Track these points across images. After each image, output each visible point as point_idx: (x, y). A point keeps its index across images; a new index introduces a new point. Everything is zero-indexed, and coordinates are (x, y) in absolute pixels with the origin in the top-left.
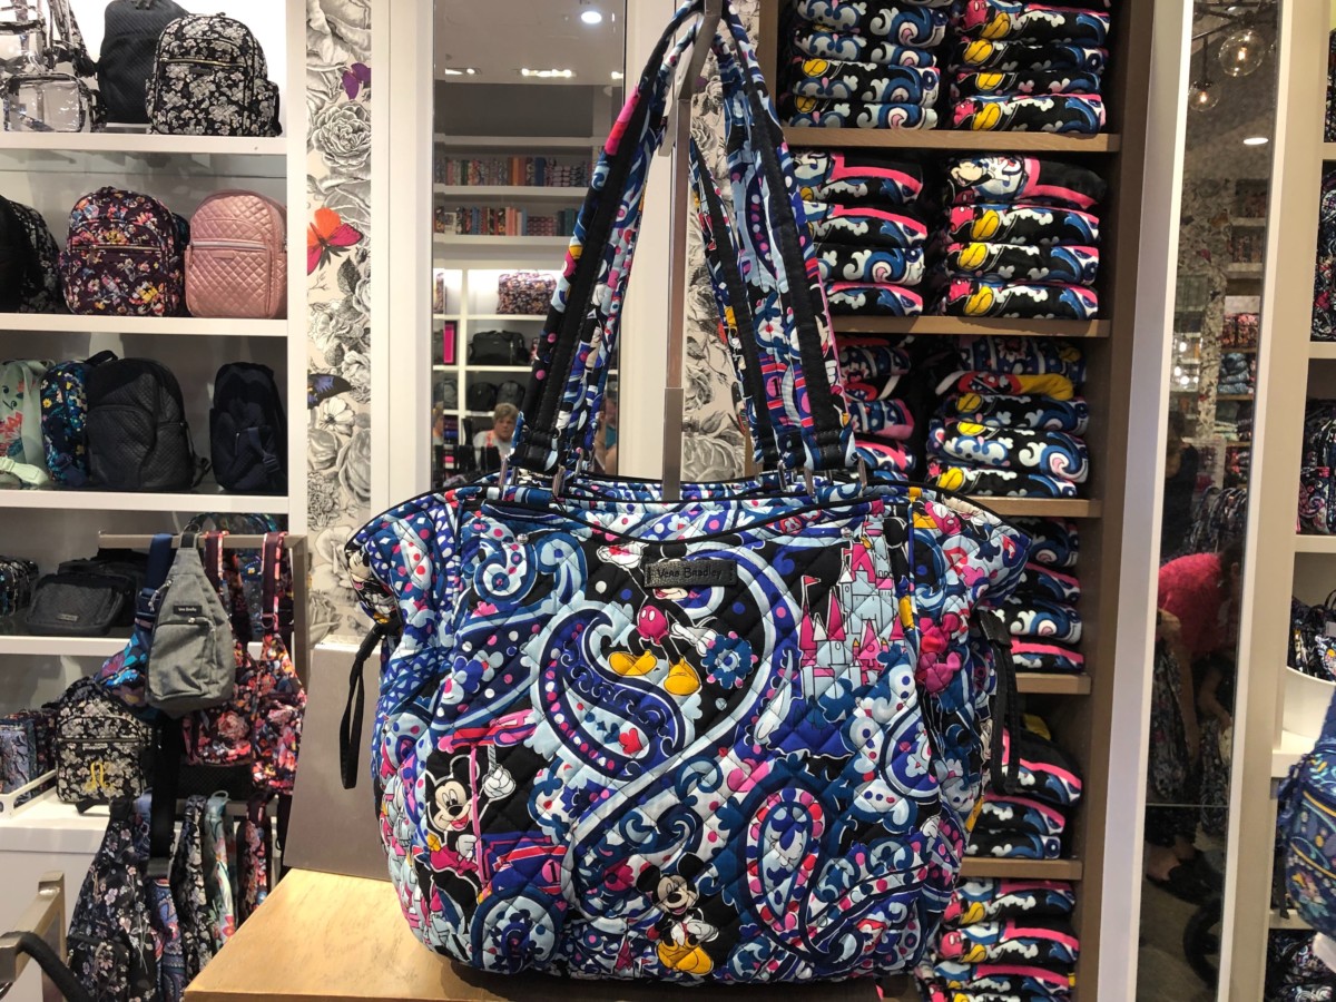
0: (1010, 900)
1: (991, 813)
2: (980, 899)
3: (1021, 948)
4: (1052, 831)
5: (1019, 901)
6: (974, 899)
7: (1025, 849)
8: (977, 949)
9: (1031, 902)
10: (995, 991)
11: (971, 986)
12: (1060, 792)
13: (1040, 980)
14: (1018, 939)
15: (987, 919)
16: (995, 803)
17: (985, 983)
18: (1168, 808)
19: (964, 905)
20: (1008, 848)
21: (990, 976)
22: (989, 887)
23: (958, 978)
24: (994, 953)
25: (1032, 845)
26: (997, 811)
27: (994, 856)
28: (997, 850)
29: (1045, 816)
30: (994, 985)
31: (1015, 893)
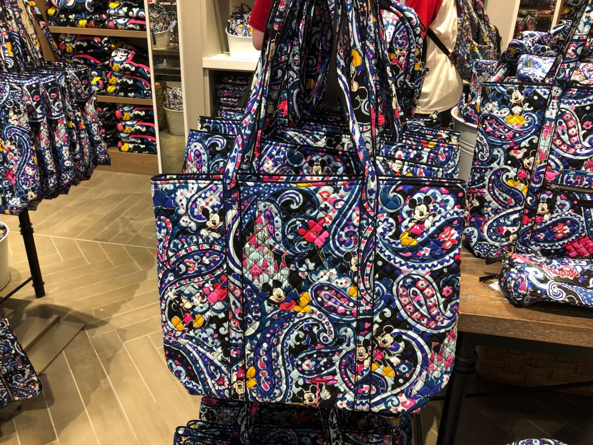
0: (136, 112)
1: (126, 81)
2: (128, 112)
3: (141, 128)
4: (146, 89)
5: (140, 113)
6: (126, 112)
7: (138, 95)
8: (127, 128)
9: (143, 113)
10: (137, 143)
11: (129, 141)
12: (144, 74)
13: (150, 140)
14: (140, 125)
15: (131, 119)
16: (128, 78)
17: (133, 140)
18: (162, 76)
19: (122, 113)
20: (133, 94)
21: (135, 138)
22: (132, 108)
23: (125, 138)
24: (133, 129)
25: (141, 94)
26: (128, 81)
27: (129, 97)
28: (129, 94)
29: (143, 83)
30: (136, 141)
31: (138, 110)
